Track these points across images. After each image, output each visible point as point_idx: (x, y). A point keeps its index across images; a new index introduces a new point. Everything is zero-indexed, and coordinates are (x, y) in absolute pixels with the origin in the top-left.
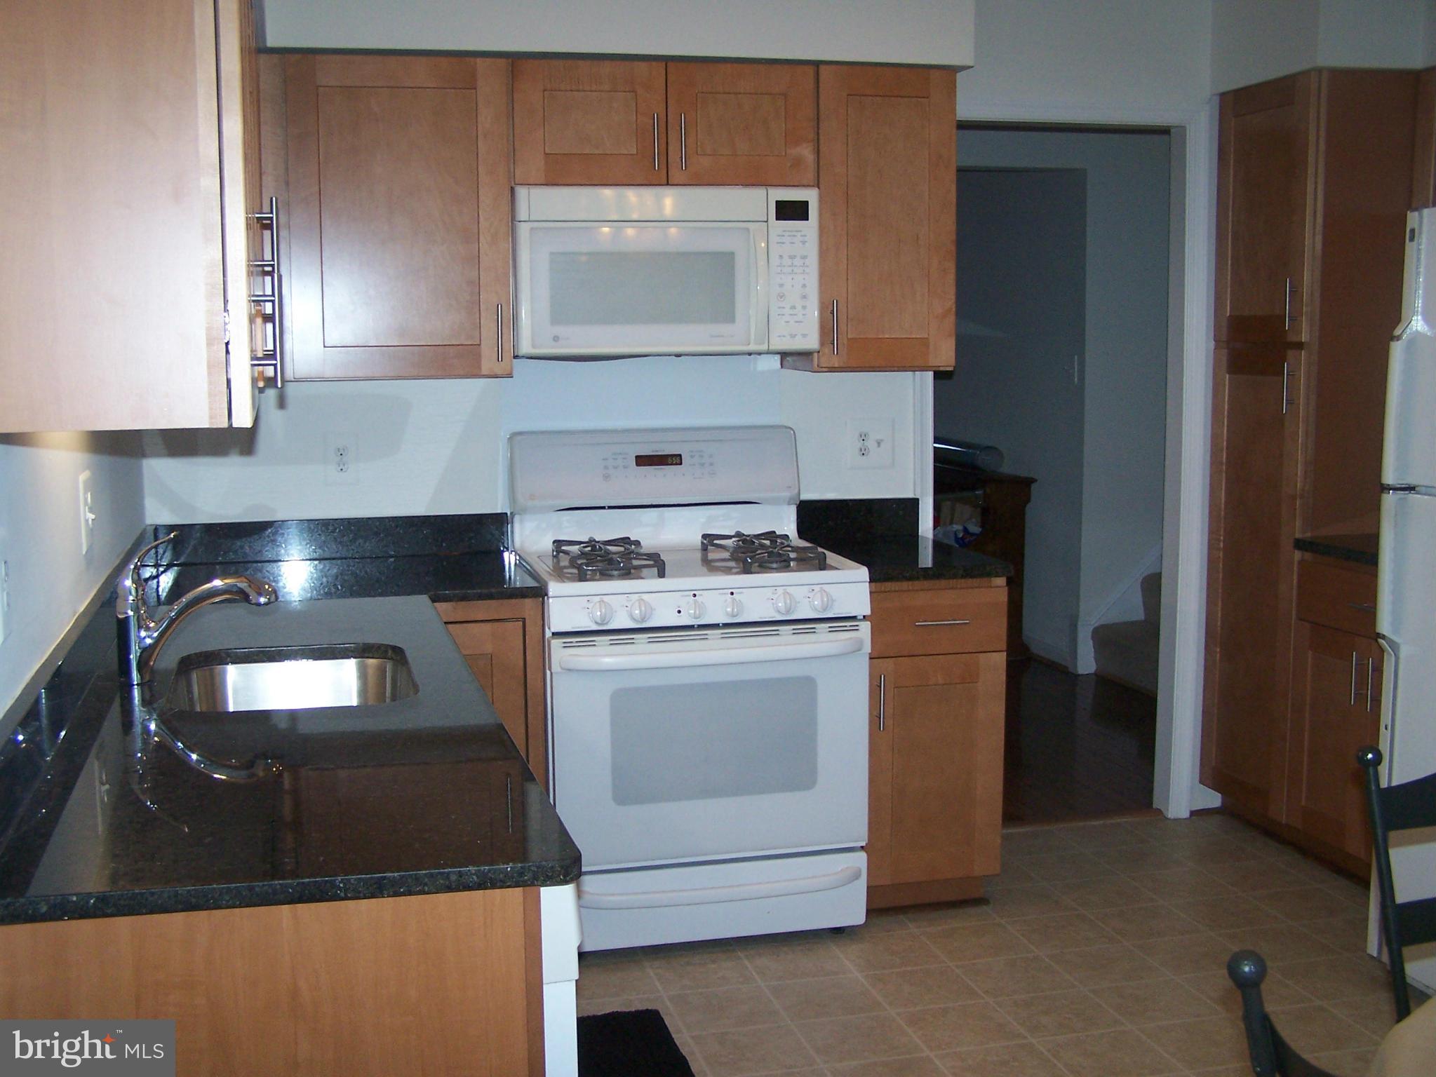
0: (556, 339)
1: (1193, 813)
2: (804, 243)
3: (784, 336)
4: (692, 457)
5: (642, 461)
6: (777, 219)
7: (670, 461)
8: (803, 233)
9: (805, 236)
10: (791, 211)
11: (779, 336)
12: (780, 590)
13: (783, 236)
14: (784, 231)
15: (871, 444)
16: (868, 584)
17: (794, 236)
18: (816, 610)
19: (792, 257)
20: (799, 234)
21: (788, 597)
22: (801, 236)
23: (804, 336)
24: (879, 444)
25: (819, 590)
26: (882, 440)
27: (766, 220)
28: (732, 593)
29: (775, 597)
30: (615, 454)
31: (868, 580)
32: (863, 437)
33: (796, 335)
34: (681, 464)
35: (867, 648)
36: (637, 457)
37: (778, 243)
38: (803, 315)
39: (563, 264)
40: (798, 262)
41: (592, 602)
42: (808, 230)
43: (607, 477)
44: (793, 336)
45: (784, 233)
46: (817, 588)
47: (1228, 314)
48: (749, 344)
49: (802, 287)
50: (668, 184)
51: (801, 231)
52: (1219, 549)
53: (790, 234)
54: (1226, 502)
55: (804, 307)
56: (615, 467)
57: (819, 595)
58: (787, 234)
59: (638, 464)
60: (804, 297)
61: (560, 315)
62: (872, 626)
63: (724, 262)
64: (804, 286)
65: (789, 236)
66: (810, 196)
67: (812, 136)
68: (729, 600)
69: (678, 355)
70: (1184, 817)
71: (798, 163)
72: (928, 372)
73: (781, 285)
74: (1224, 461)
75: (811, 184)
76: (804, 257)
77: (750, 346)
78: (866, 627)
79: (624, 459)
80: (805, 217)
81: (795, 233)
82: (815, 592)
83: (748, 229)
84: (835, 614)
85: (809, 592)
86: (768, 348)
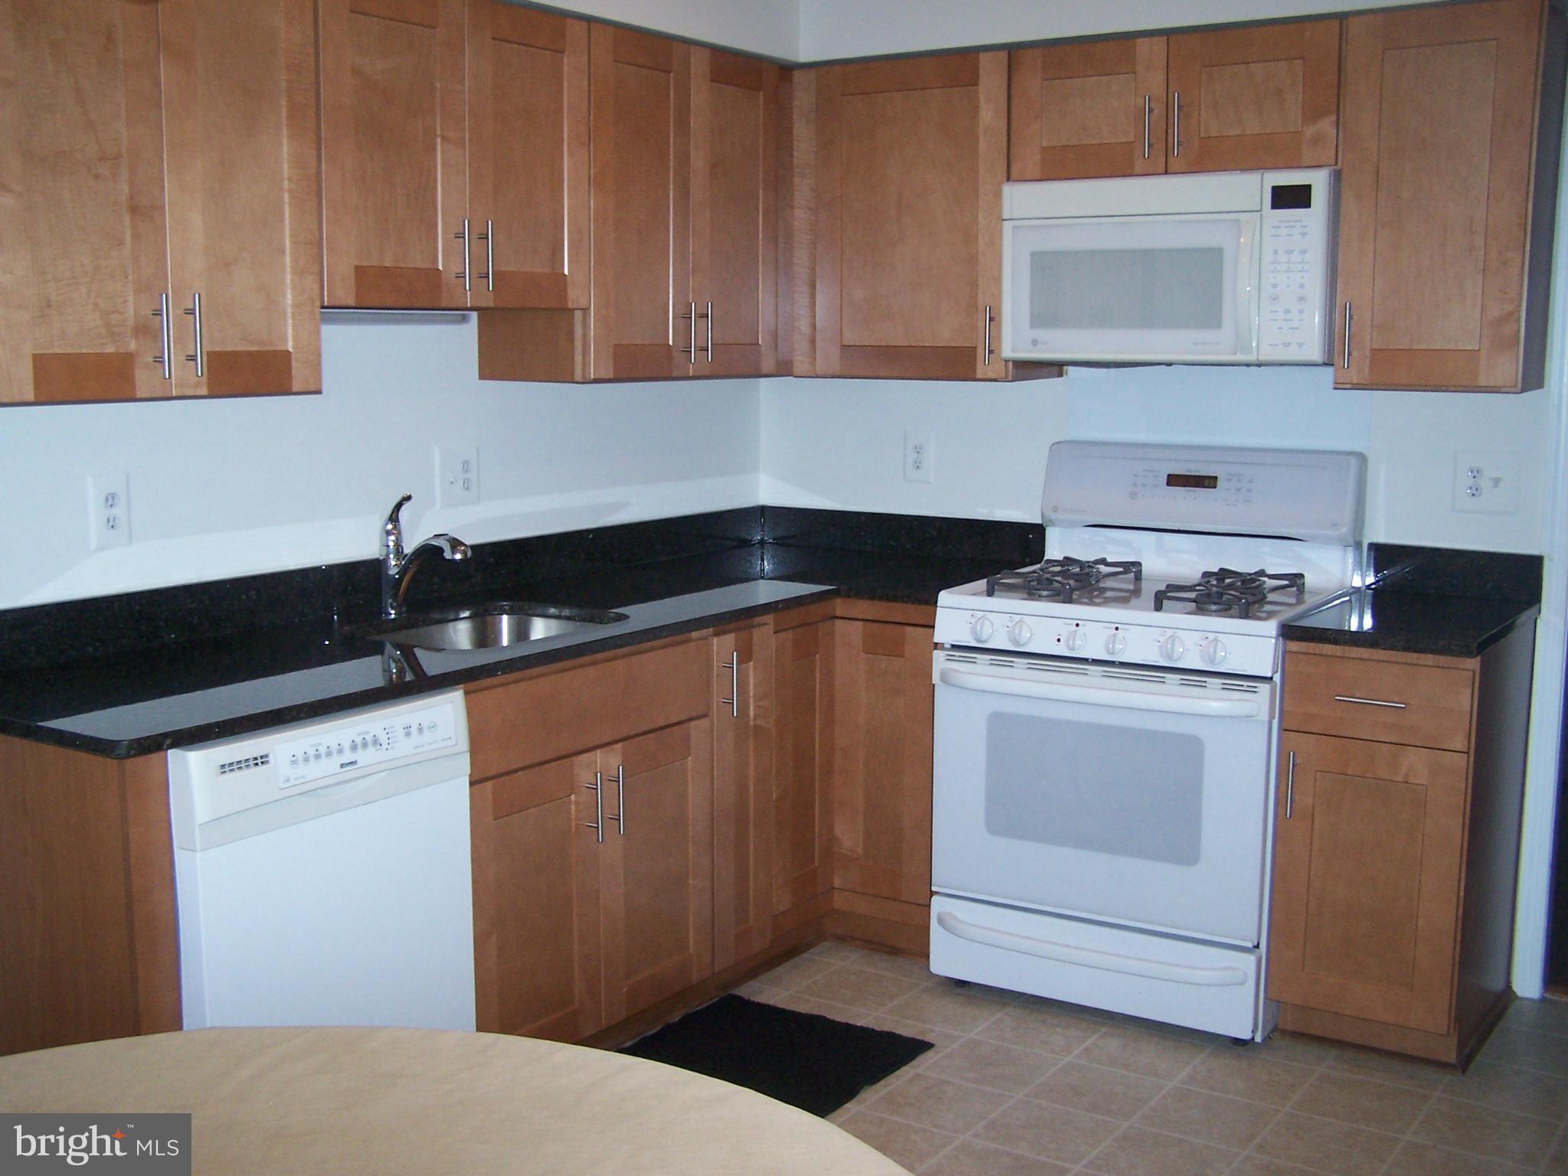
0: (1035, 342)
2: (1304, 234)
3: (1276, 345)
4: (1229, 480)
5: (1174, 480)
6: (1273, 207)
7: (1207, 482)
8: (1303, 224)
9: (1306, 226)
10: (1291, 198)
11: (1271, 345)
12: (1168, 632)
13: (1280, 227)
14: (1281, 222)
15: (1484, 482)
16: (1273, 641)
17: (1293, 227)
19: (1289, 252)
20: (1298, 225)
21: (1177, 642)
22: (1301, 226)
23: (1301, 344)
24: (1496, 483)
25: (1214, 639)
26: (1500, 479)
27: (1259, 209)
28: (1117, 628)
29: (1162, 638)
30: (1145, 470)
31: (1276, 636)
32: (1475, 473)
33: (1291, 343)
34: (1215, 487)
36: (1169, 476)
37: (1272, 236)
38: (1300, 320)
39: (1044, 264)
40: (1296, 257)
41: (975, 617)
42: (1314, 218)
43: (1133, 495)
44: (1286, 345)
45: (1280, 224)
46: (1211, 636)
48: (1236, 353)
49: (1299, 287)
50: (1166, 173)
51: (1300, 221)
53: (1287, 224)
55: (1301, 312)
56: (1144, 485)
57: (1215, 644)
58: (1284, 224)
59: (1169, 484)
60: (1302, 299)
61: (1040, 319)
63: (1212, 258)
64: (1302, 286)
65: (1286, 227)
67: (1334, 105)
68: (1111, 636)
69: (1169, 364)
71: (1316, 139)
73: (1275, 286)
75: (1332, 163)
76: (1304, 252)
77: (1236, 356)
79: (1155, 476)
80: (1307, 204)
81: (1293, 224)
82: (1209, 640)
83: (1238, 221)
84: (1227, 669)
85: (1203, 639)
86: (1258, 360)
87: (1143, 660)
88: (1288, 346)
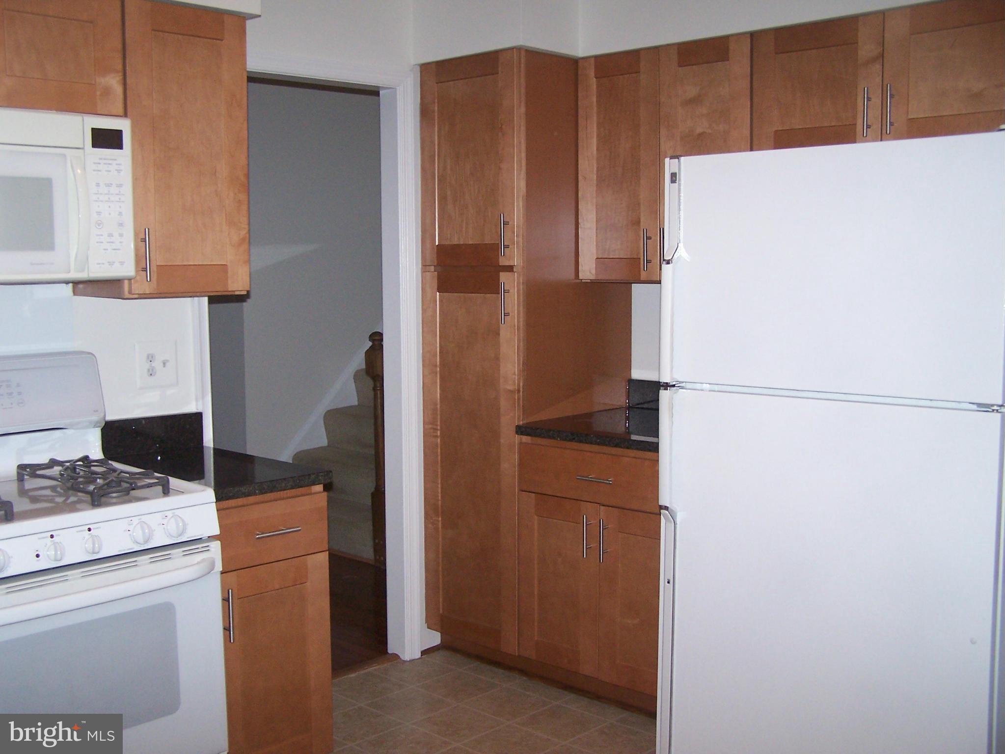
1: (424, 653)
2: (119, 171)
3: (103, 264)
6: (93, 146)
8: (118, 162)
9: (121, 164)
10: (106, 139)
11: (99, 264)
12: (136, 520)
13: (99, 164)
14: (100, 159)
15: (157, 364)
16: (215, 504)
17: (110, 164)
18: (172, 536)
19: (109, 185)
20: (114, 163)
21: (145, 526)
22: (117, 164)
23: (122, 263)
24: (164, 364)
25: (171, 516)
26: (167, 361)
27: (82, 147)
28: (89, 530)
29: (131, 528)
31: (215, 501)
32: (151, 358)
33: (114, 262)
35: (219, 567)
37: (94, 170)
38: (121, 242)
40: (114, 190)
42: (123, 159)
44: (111, 264)
45: (100, 161)
46: (169, 514)
47: (437, 244)
48: (69, 272)
49: (119, 215)
51: (115, 160)
52: (437, 437)
53: (106, 161)
54: (440, 399)
55: (120, 235)
57: (173, 520)
58: (102, 162)
60: (121, 225)
62: (221, 544)
63: (43, 187)
64: (120, 214)
65: (105, 164)
66: (123, 125)
67: (120, 67)
68: (87, 537)
70: (417, 658)
71: (107, 92)
72: (204, 298)
73: (99, 213)
74: (438, 363)
75: (121, 115)
76: (120, 186)
77: (70, 274)
78: (216, 546)
80: (120, 146)
81: (110, 162)
82: (169, 517)
83: (64, 156)
84: (188, 538)
85: (163, 519)
86: (89, 276)
87: (120, 551)
88: (113, 265)
